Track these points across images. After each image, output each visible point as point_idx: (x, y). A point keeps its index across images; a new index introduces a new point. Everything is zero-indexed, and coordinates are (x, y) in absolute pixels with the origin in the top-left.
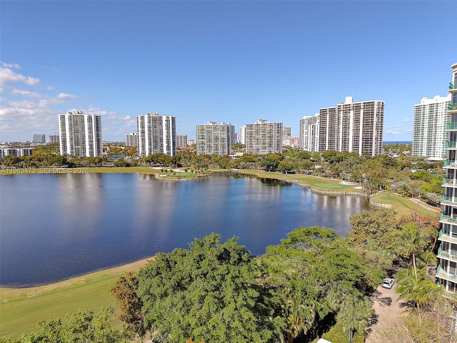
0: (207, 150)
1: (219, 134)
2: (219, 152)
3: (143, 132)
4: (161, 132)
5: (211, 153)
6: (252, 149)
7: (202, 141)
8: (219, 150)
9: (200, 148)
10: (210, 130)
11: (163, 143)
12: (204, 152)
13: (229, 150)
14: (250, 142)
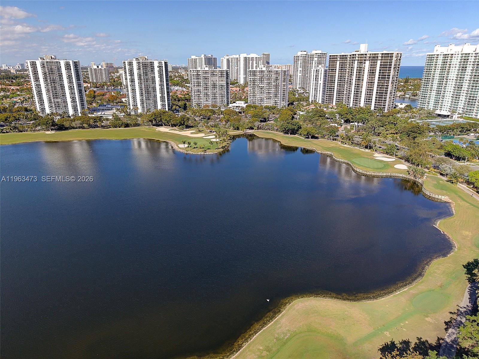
0: (204, 99)
1: (218, 81)
2: (218, 101)
3: (132, 81)
4: (153, 79)
5: (208, 103)
6: (255, 98)
7: (198, 88)
8: (218, 99)
9: (196, 97)
10: (207, 75)
11: (156, 93)
12: (200, 101)
13: (228, 98)
14: (253, 91)
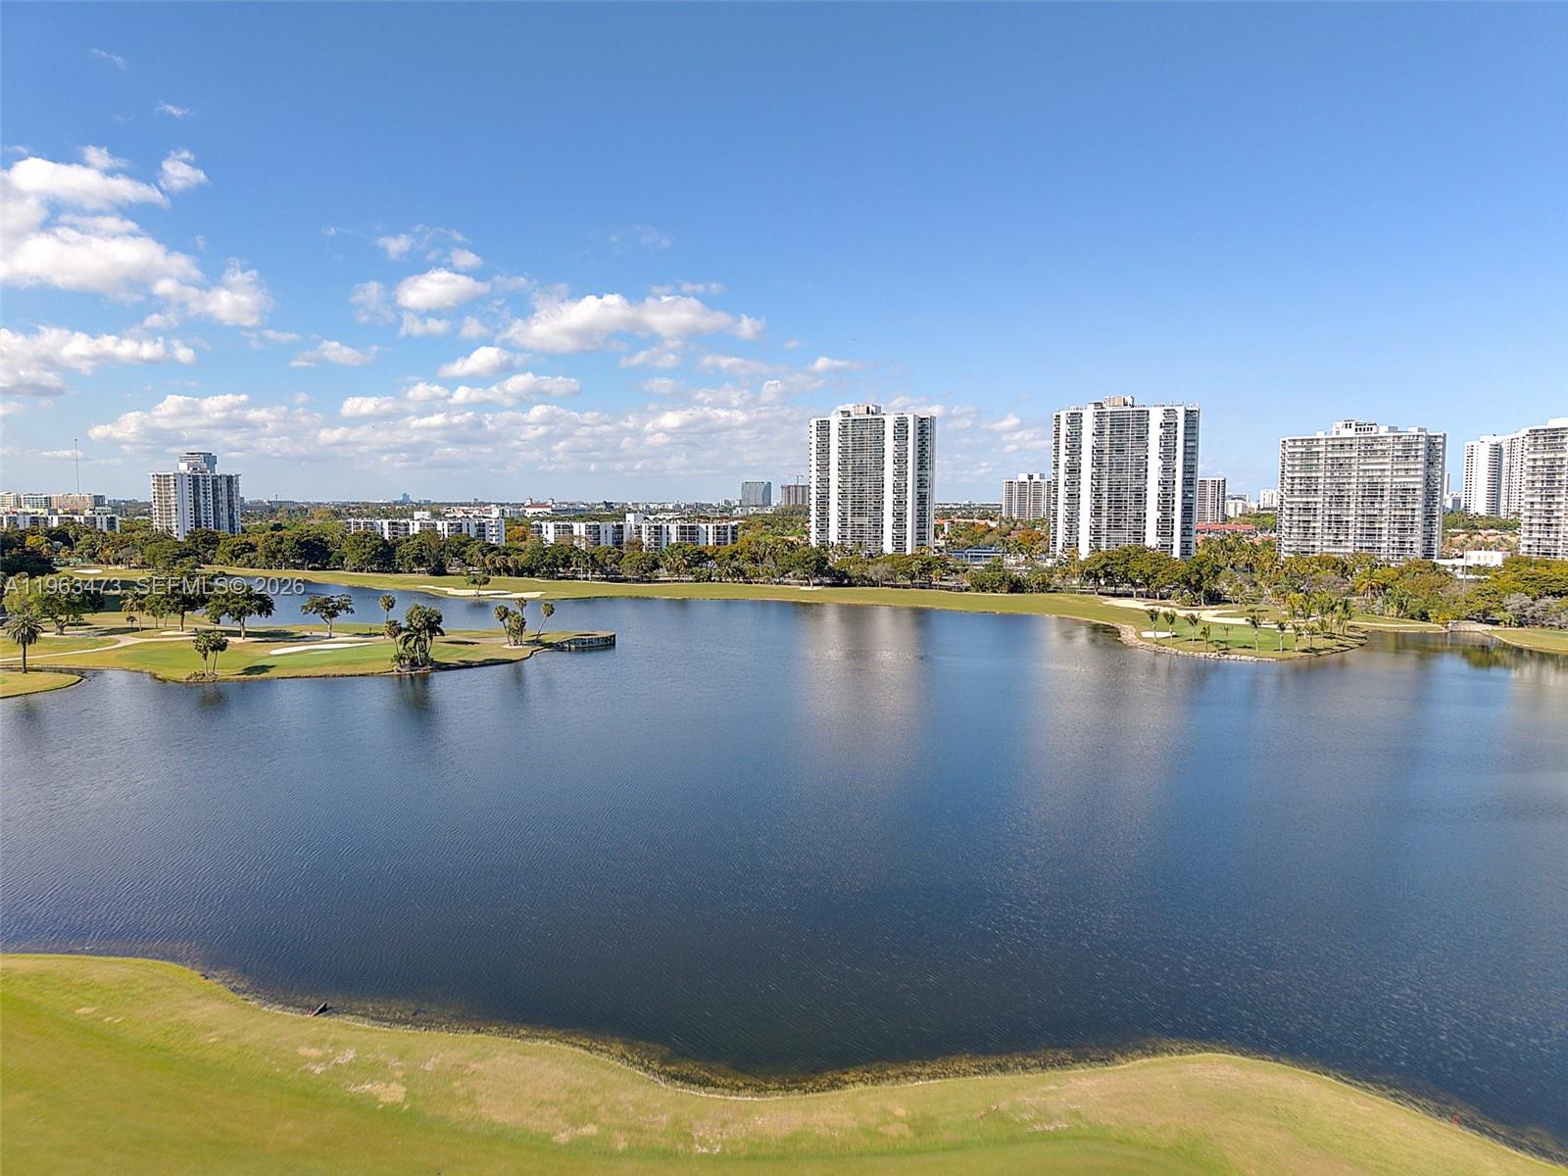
0: (1326, 537)
1: (1388, 473)
2: (1383, 545)
3: (1074, 470)
4: (1142, 466)
5: (1342, 550)
6: (1552, 536)
7: (1305, 500)
8: (1384, 538)
9: (1295, 530)
10: (1347, 455)
11: (1145, 509)
12: (1311, 543)
13: (1429, 539)
14: (1545, 507)
